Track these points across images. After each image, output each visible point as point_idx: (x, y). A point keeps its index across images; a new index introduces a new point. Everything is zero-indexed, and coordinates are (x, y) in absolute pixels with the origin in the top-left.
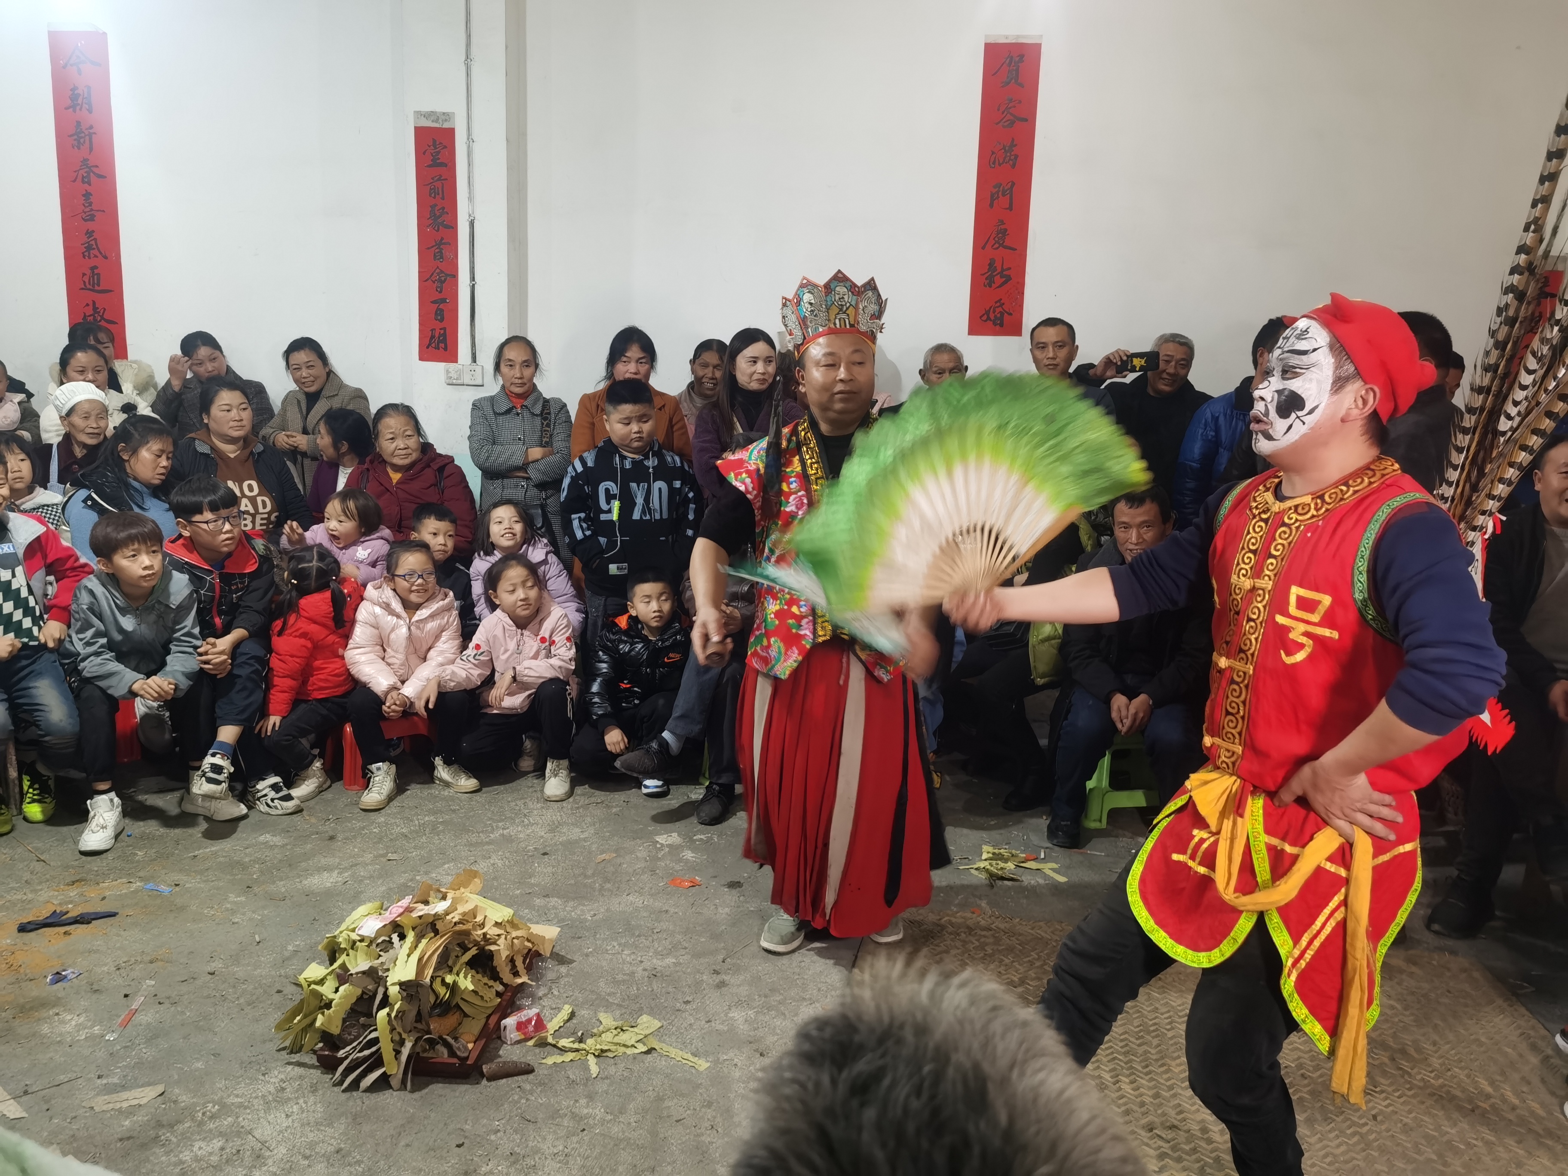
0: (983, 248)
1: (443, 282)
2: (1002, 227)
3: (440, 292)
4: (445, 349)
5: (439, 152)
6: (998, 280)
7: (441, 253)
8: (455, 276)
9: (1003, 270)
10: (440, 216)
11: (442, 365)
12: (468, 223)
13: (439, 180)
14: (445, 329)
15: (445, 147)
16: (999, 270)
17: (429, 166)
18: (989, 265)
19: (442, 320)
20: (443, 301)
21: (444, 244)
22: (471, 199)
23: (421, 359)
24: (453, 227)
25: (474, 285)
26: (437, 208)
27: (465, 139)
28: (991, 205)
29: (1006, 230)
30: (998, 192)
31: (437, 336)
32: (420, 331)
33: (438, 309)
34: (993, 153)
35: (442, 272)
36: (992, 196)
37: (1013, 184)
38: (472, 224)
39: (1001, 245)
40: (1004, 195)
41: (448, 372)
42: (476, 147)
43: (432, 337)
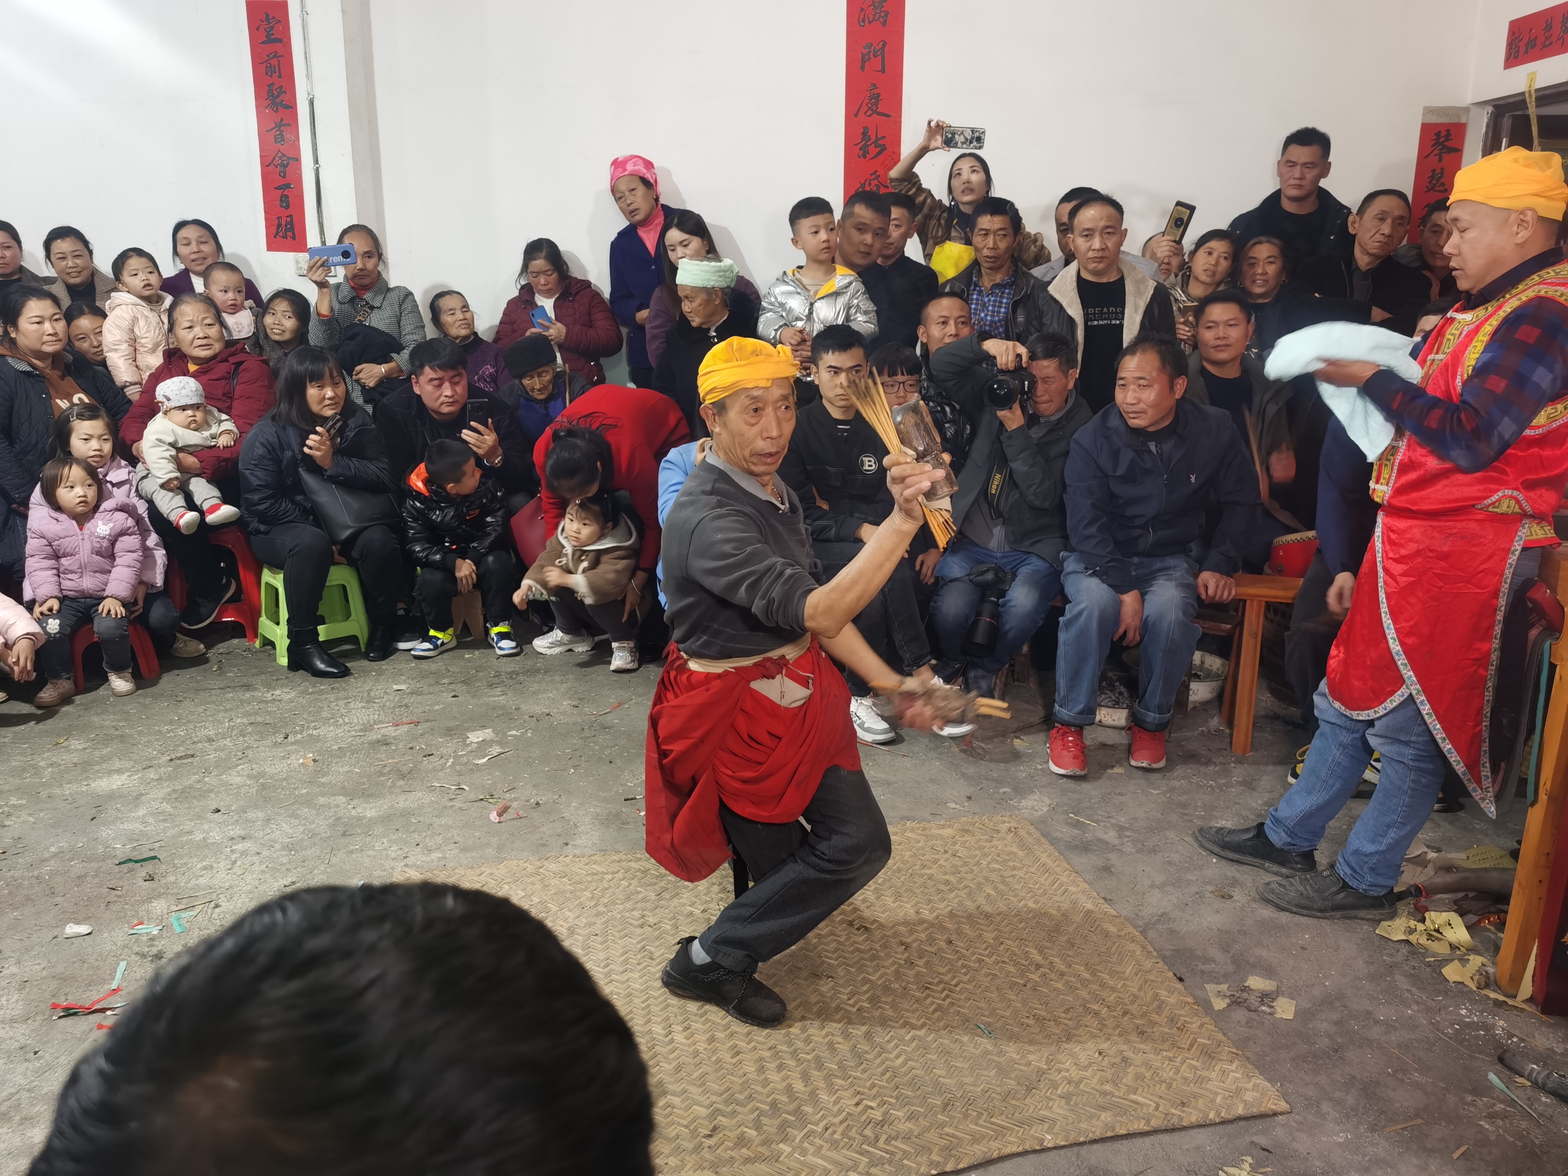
0: (856, 115)
1: (285, 166)
2: (875, 91)
3: (284, 177)
4: (294, 238)
5: (273, 27)
6: (873, 151)
7: (281, 134)
8: (297, 160)
9: (877, 139)
10: (278, 96)
11: (291, 255)
12: (307, 102)
13: (274, 57)
14: (291, 216)
15: (279, 21)
16: (873, 139)
17: (264, 42)
18: (863, 133)
19: (287, 207)
20: (288, 186)
21: (285, 125)
22: (308, 76)
23: (270, 248)
24: (292, 107)
25: (317, 169)
26: (275, 87)
27: (299, 12)
28: (862, 68)
29: (879, 95)
30: (869, 53)
31: (284, 223)
32: (266, 219)
33: (282, 195)
34: (862, 10)
35: (284, 155)
36: (863, 57)
37: (885, 44)
38: (311, 103)
39: (875, 112)
40: (875, 56)
41: (297, 262)
42: (310, 20)
43: (279, 225)
